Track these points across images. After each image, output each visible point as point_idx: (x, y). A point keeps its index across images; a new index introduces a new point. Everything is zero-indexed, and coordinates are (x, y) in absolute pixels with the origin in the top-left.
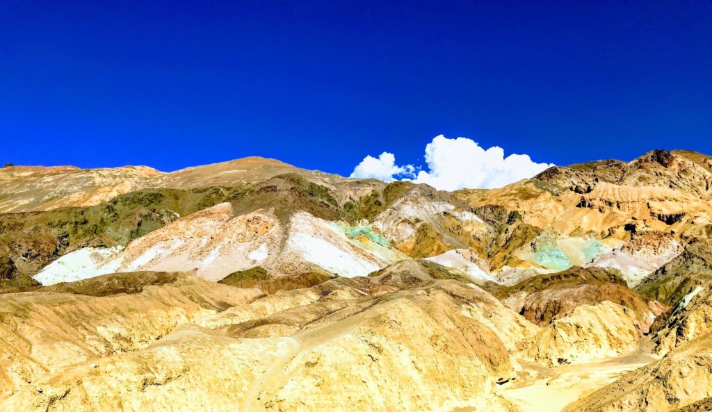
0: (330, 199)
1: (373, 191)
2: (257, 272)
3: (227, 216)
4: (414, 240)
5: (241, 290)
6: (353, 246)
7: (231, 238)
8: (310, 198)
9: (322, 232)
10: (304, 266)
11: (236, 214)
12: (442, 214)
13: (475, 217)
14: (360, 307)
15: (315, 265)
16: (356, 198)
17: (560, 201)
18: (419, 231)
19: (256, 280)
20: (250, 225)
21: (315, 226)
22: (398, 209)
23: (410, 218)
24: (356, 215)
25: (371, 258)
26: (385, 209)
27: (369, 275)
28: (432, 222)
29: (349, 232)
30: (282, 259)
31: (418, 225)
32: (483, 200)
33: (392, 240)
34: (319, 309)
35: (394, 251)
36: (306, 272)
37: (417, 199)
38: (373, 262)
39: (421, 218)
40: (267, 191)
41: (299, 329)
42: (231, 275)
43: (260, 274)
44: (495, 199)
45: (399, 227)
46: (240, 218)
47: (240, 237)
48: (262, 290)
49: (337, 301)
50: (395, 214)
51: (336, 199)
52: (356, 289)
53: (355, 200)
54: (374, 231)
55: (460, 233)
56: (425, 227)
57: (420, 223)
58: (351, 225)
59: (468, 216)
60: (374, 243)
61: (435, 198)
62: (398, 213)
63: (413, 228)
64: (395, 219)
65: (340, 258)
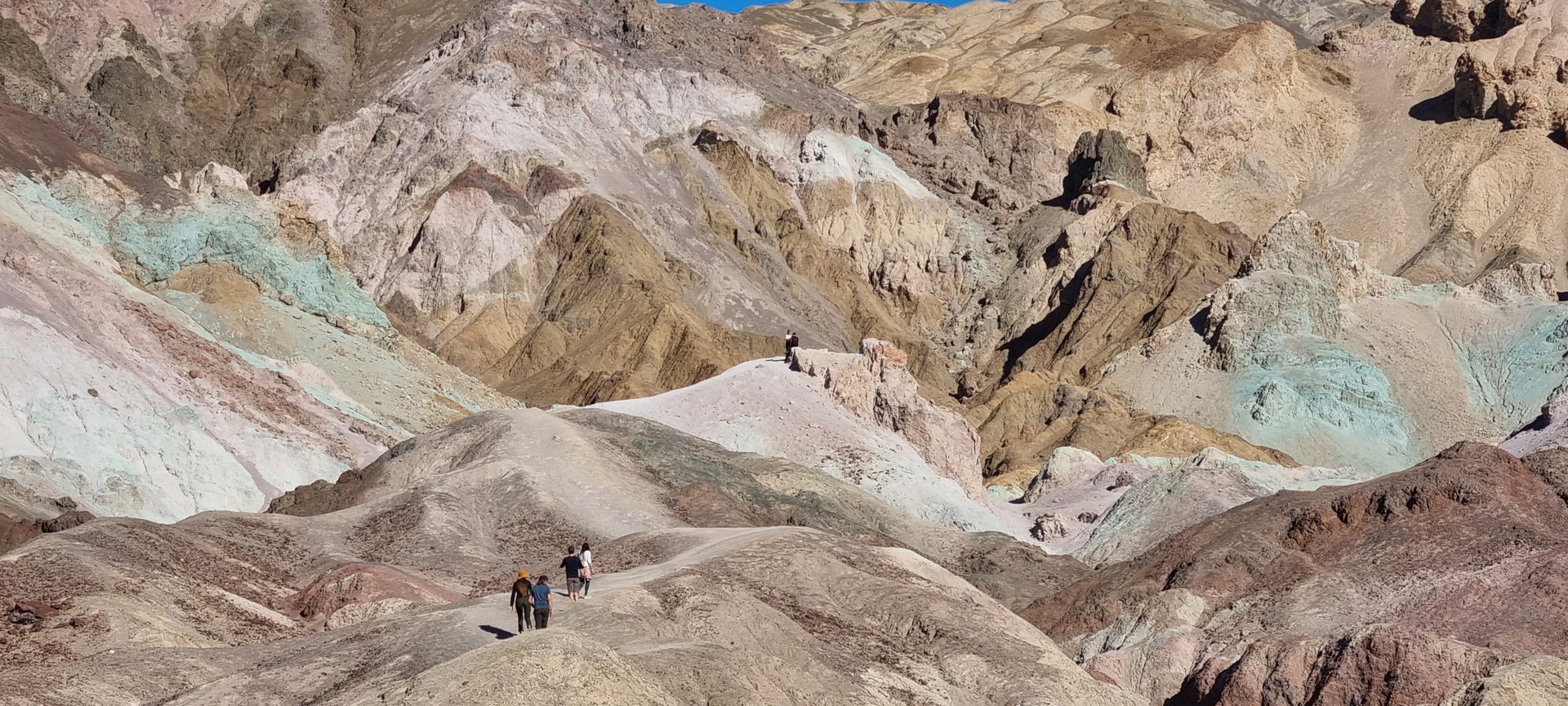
4: (528, 298)
6: (164, 331)
12: (692, 143)
13: (882, 165)
17: (1345, 81)
18: (554, 240)
22: (431, 105)
23: (503, 160)
24: (164, 138)
25: (279, 405)
26: (343, 113)
27: (273, 508)
28: (632, 191)
29: (137, 244)
31: (554, 207)
32: (913, 66)
33: (398, 297)
35: (413, 361)
37: (541, 50)
38: (289, 426)
39: (573, 165)
44: (985, 64)
45: (440, 217)
50: (414, 137)
51: (40, 40)
52: (215, 591)
53: (162, 51)
54: (291, 236)
55: (799, 256)
56: (597, 219)
57: (563, 193)
58: (146, 203)
59: (842, 159)
60: (294, 310)
61: (648, 46)
62: (431, 132)
63: (519, 224)
64: (413, 166)
65: (85, 401)
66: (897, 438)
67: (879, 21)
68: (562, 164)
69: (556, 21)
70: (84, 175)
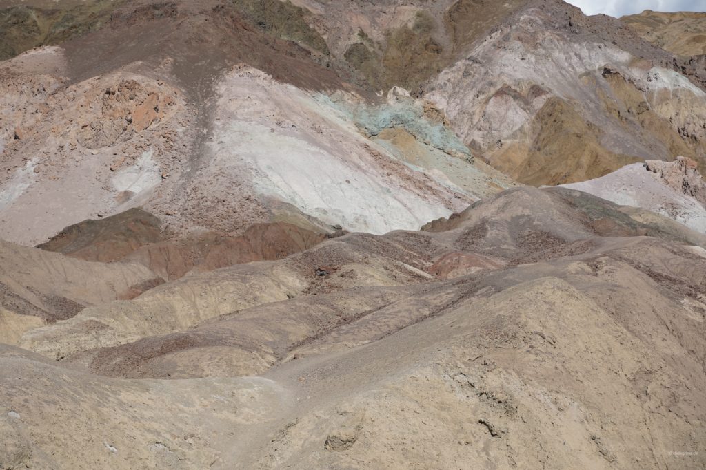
0: (312, 38)
1: (419, 15)
2: (136, 221)
3: (52, 80)
4: (528, 142)
5: (98, 267)
6: (377, 156)
7: (64, 136)
8: (260, 33)
9: (297, 120)
10: (254, 205)
11: (77, 74)
12: (599, 74)
13: (684, 82)
14: (426, 304)
15: (282, 205)
16: (376, 35)
18: (540, 116)
19: (133, 242)
20: (114, 103)
21: (278, 104)
22: (486, 60)
23: (518, 83)
24: (376, 76)
25: (424, 187)
26: (451, 62)
27: (422, 229)
28: (573, 95)
29: (363, 120)
30: (195, 189)
31: (539, 103)
32: (697, 40)
33: (473, 141)
34: (317, 310)
35: (480, 169)
36: (259, 221)
37: (533, 35)
38: (429, 195)
39: (548, 84)
40: (154, 16)
41: (272, 359)
42: (69, 230)
43: (143, 228)
45: (491, 108)
46: (86, 84)
47: (89, 133)
48: (151, 269)
49: (360, 291)
50: (479, 74)
51: (325, 37)
52: (400, 263)
53: (375, 40)
54: (429, 116)
55: (647, 122)
56: (558, 107)
57: (543, 96)
58: (368, 103)
59: (665, 79)
60: (430, 147)
61: (580, 33)
62: (487, 71)
63: (525, 110)
64: (479, 86)
65: (345, 186)
66: (693, 200)
67: (681, 20)
68: (543, 84)
69: (540, 22)
70: (343, 92)
